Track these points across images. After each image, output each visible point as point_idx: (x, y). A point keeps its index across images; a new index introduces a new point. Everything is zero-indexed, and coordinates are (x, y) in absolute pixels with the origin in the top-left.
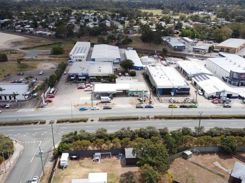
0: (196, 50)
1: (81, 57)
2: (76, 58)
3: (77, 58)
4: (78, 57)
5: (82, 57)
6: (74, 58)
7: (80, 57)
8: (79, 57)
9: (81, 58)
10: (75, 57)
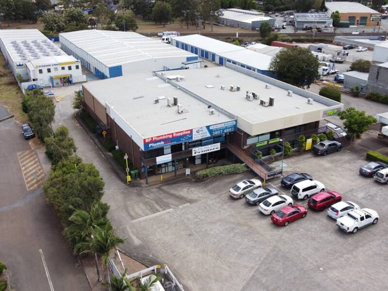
0: (305, 26)
1: (66, 68)
2: (49, 71)
3: (53, 74)
4: (56, 69)
5: (70, 68)
6: (41, 71)
7: (63, 68)
8: (59, 67)
9: (66, 72)
10: (45, 70)
